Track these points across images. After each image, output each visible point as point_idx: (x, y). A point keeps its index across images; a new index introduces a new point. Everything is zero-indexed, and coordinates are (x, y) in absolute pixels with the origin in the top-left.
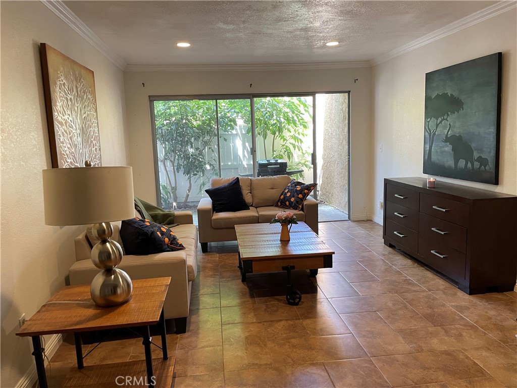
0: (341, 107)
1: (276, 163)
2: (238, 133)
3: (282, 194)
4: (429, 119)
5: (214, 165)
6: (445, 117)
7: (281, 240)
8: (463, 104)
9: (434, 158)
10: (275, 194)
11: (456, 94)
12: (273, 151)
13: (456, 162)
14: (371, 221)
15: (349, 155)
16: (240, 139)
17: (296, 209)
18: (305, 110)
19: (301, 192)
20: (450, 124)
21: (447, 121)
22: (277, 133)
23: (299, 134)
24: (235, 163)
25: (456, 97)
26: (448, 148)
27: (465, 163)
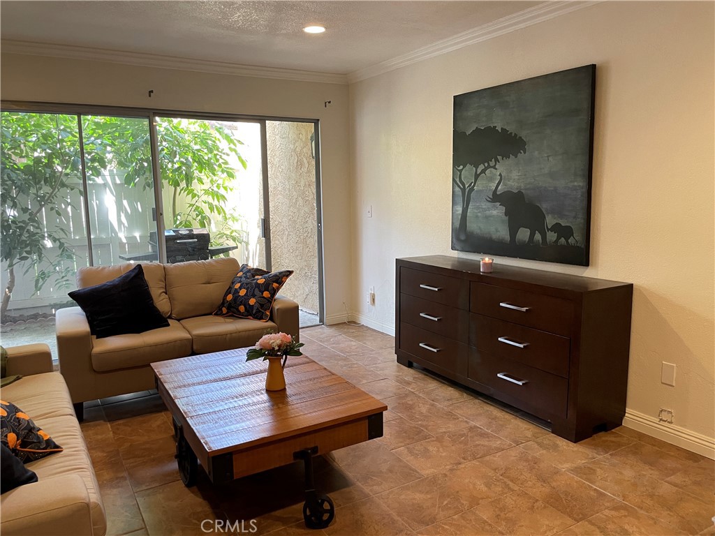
0: (292, 146)
1: (191, 236)
2: (107, 182)
3: (228, 292)
4: (461, 167)
5: (62, 241)
6: (492, 163)
7: (268, 391)
8: (525, 143)
9: (474, 226)
10: (214, 292)
11: (511, 128)
12: (175, 215)
13: (513, 232)
14: (355, 323)
15: (319, 221)
16: (112, 193)
17: (261, 318)
18: (230, 148)
19: (266, 286)
20: (500, 175)
21: (496, 169)
22: (183, 184)
23: (218, 186)
24: (104, 236)
25: (511, 133)
26: (498, 211)
27: (529, 233)
